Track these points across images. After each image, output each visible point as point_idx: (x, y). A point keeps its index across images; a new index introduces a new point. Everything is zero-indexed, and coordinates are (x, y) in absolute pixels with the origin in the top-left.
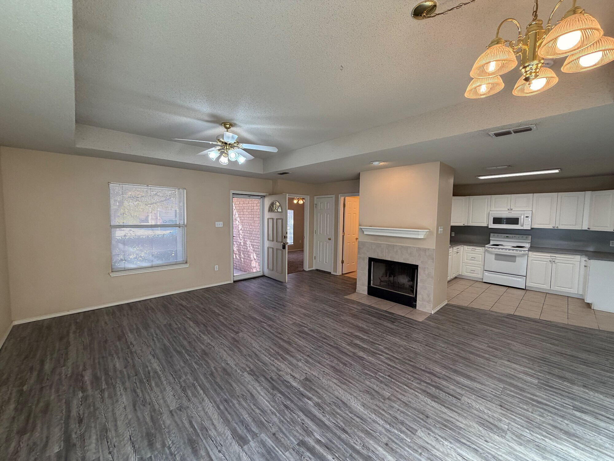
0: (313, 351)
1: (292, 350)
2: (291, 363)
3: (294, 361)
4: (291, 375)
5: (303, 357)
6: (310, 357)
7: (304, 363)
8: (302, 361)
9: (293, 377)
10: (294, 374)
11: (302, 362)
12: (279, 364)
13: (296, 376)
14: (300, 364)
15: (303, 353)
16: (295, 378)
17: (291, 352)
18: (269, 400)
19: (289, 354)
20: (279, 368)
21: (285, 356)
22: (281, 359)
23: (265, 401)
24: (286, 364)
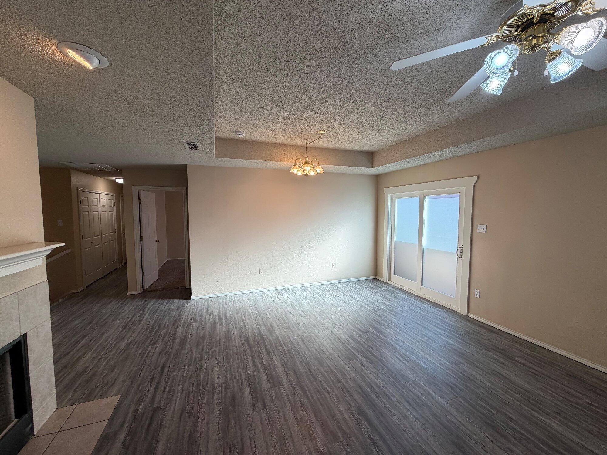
0: (331, 388)
1: (357, 397)
2: (363, 378)
3: (358, 379)
4: (364, 366)
5: (347, 382)
6: (338, 379)
7: (348, 374)
8: (349, 377)
9: (362, 364)
10: (361, 366)
11: (350, 375)
12: (376, 380)
13: (360, 364)
14: (353, 374)
15: (345, 387)
16: (361, 363)
17: (359, 393)
18: (384, 353)
19: (362, 391)
20: (375, 376)
21: (368, 389)
22: (373, 386)
23: (387, 353)
24: (369, 378)
